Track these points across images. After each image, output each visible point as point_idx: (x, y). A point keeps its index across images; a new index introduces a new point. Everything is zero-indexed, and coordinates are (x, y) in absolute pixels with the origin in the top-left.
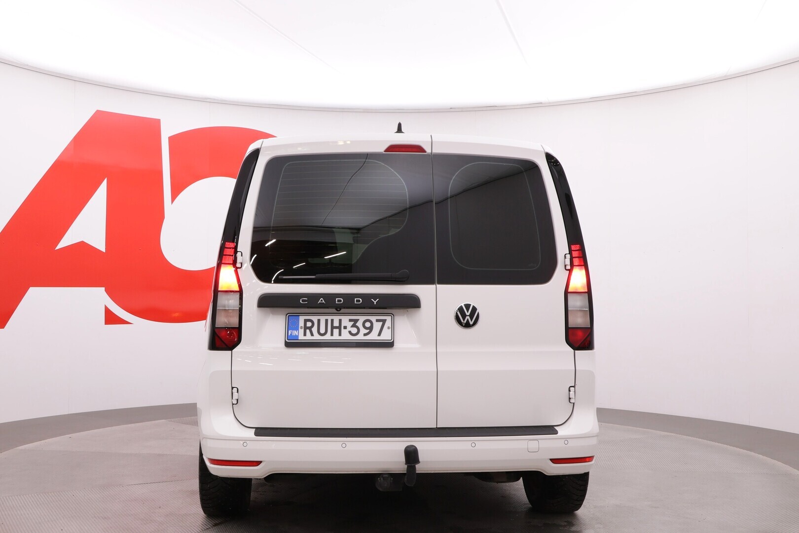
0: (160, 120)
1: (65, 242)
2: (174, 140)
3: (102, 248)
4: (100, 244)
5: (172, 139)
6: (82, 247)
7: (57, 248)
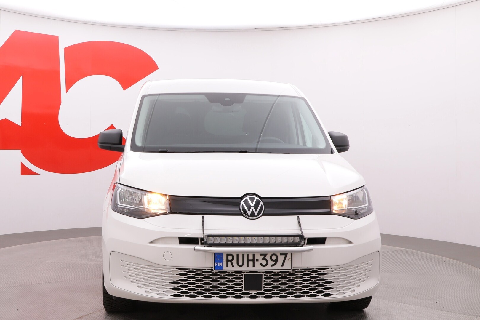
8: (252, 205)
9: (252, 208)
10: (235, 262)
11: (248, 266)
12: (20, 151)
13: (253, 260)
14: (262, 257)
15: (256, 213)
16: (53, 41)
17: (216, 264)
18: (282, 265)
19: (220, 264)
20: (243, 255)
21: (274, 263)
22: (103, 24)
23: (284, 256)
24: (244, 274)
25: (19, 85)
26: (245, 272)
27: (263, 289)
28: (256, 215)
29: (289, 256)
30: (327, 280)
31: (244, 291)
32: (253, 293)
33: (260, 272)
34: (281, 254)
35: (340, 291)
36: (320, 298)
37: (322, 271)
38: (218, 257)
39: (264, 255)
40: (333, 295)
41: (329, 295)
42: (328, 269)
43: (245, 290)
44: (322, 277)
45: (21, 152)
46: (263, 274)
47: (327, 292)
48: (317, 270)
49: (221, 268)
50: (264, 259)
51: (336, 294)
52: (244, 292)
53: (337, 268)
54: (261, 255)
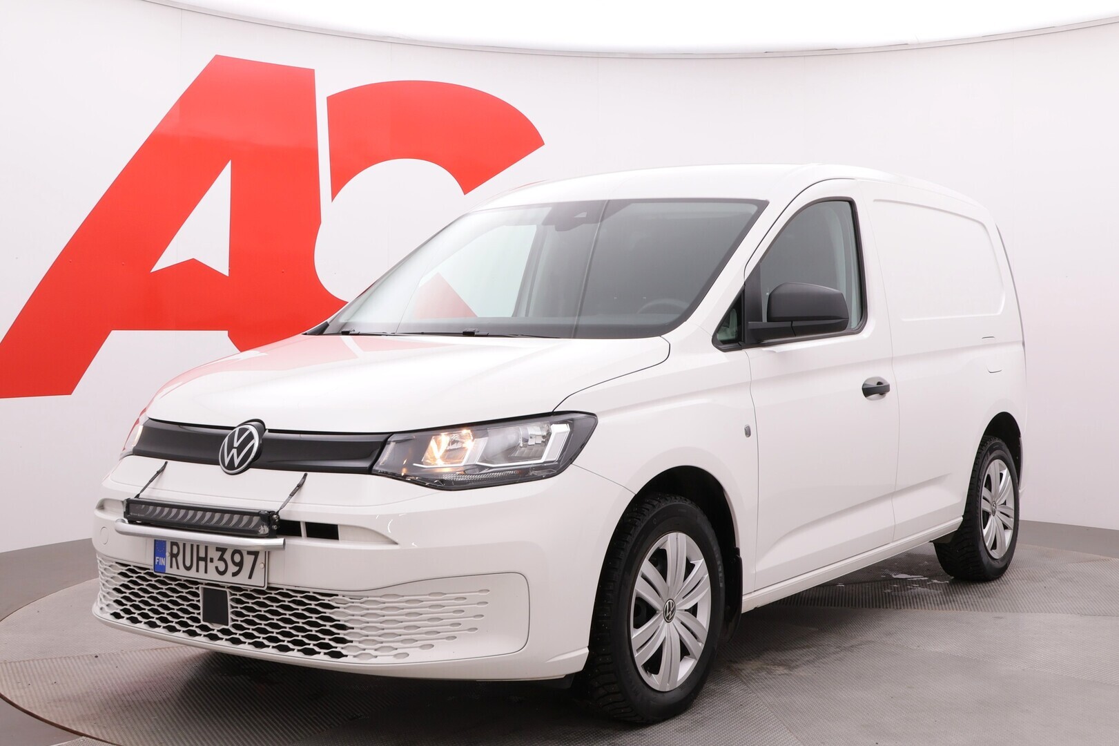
0: (313, 70)
1: (167, 260)
2: (335, 102)
3: (225, 270)
4: (221, 264)
5: (332, 100)
6: (193, 269)
7: (155, 269)
8: (236, 444)
9: (234, 451)
10: (180, 558)
11: (197, 571)
12: (226, 333)
13: (205, 559)
14: (220, 553)
15: (237, 462)
16: (303, 81)
17: (157, 561)
18: (250, 577)
19: (162, 562)
20: (192, 546)
21: (236, 569)
22: (416, 41)
23: (253, 557)
24: (200, 586)
25: (223, 182)
26: (202, 584)
27: (230, 623)
28: (236, 466)
29: (261, 558)
30: (339, 621)
31: (203, 623)
32: (216, 628)
33: (224, 587)
34: (249, 553)
35: (366, 651)
36: (321, 660)
37: (326, 600)
38: (159, 545)
39: (222, 550)
40: (347, 656)
41: (338, 655)
42: (337, 595)
43: (204, 621)
44: (328, 613)
45: (229, 336)
46: (228, 590)
47: (339, 647)
48: (315, 595)
49: (164, 567)
50: (221, 559)
51: (355, 656)
52: (202, 625)
53: (357, 596)
54: (218, 549)
